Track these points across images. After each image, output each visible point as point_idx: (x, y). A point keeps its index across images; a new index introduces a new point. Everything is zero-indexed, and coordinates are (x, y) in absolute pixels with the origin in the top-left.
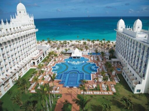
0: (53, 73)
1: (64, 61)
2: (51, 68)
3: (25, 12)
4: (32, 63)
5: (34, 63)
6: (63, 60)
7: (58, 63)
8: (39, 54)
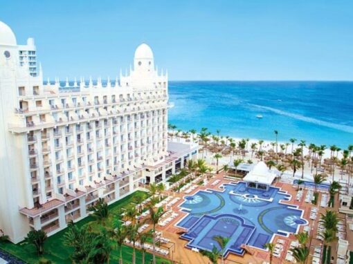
0: (180, 210)
1: (222, 188)
2: (183, 198)
3: (150, 63)
4: (145, 178)
5: (148, 179)
6: (222, 185)
7: (205, 191)
8: (163, 160)
